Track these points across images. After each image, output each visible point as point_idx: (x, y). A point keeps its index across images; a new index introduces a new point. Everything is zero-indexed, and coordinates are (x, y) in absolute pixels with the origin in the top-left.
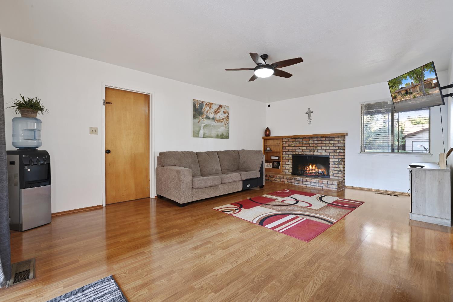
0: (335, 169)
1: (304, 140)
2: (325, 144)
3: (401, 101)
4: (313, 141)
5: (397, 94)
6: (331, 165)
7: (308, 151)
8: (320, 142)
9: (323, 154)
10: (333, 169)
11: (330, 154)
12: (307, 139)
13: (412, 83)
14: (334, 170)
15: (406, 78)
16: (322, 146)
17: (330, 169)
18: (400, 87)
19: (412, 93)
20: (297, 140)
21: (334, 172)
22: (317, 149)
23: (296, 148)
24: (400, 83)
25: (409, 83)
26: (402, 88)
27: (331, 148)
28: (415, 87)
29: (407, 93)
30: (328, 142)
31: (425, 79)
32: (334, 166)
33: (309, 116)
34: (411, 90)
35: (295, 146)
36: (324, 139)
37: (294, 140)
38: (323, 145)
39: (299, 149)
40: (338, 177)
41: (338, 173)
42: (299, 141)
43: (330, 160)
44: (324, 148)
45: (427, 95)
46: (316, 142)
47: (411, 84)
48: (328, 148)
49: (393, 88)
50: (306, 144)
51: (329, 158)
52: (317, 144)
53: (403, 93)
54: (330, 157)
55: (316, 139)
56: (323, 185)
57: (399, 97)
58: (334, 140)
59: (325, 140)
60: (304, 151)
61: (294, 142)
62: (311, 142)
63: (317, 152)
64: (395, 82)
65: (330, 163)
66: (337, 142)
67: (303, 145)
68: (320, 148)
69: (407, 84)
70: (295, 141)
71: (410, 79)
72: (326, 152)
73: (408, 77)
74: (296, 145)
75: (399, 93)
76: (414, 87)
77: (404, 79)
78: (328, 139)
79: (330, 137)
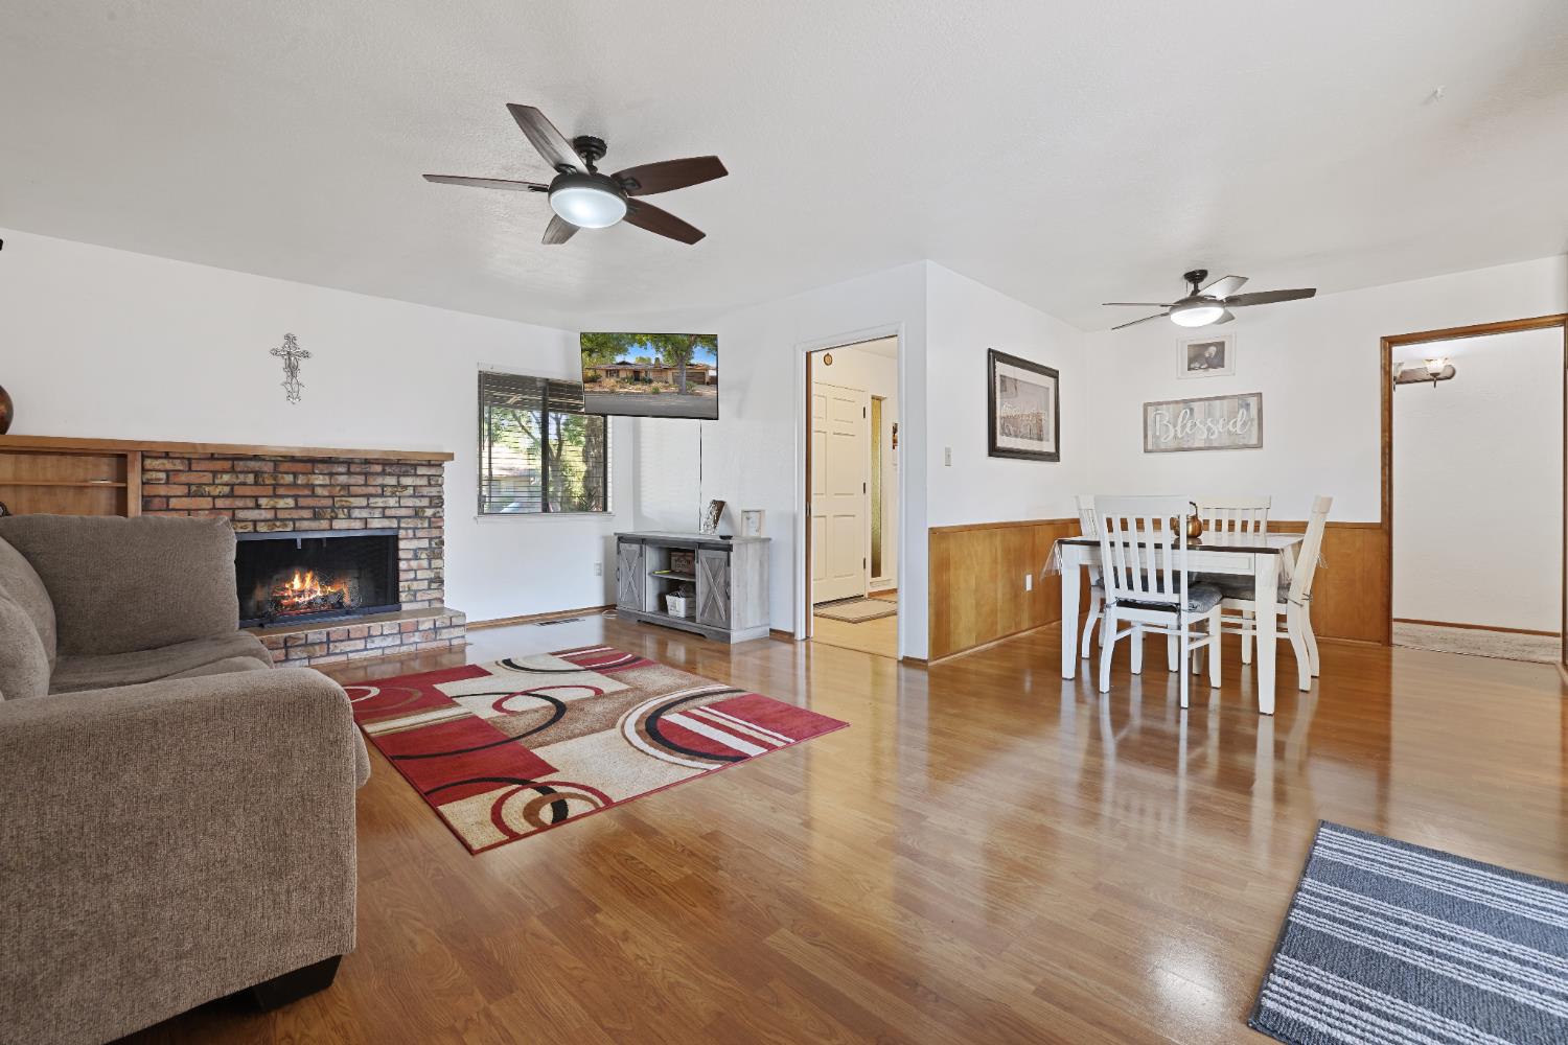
0: (420, 575)
1: (284, 467)
2: (383, 486)
3: (612, 392)
4: (331, 474)
5: (603, 374)
6: (403, 565)
7: (307, 514)
8: (360, 480)
9: (375, 524)
10: (411, 575)
11: (402, 525)
12: (299, 467)
13: (657, 359)
14: (415, 579)
15: (642, 344)
16: (368, 496)
17: (402, 576)
18: (619, 359)
19: (650, 381)
20: (240, 465)
21: (415, 586)
22: (350, 508)
23: (239, 503)
24: (622, 350)
25: (649, 359)
26: (623, 363)
27: (404, 502)
28: (661, 371)
29: (637, 377)
30: (392, 481)
31: (692, 362)
32: (414, 564)
33: (292, 370)
34: (651, 375)
35: (231, 495)
36: (378, 468)
37: (227, 465)
38: (371, 490)
39: (258, 507)
40: (429, 601)
41: (429, 589)
42: (257, 474)
43: (402, 544)
44: (380, 502)
45: (687, 394)
46: (343, 479)
47: (653, 362)
48: (392, 502)
49: (594, 355)
50: (294, 485)
51: (396, 539)
52: (347, 487)
53: (623, 375)
54: (402, 533)
55: (342, 469)
56: (417, 638)
57: (609, 382)
58: (416, 475)
59: (383, 473)
60: (281, 515)
61: (226, 478)
62: (319, 480)
63: (349, 517)
64: (605, 343)
65: (402, 555)
66: (424, 482)
67: (281, 491)
68: (363, 502)
69: (642, 359)
70: (233, 471)
71: (654, 350)
72: (384, 517)
73: (649, 344)
74: (239, 491)
75: (611, 373)
76: (660, 369)
77: (636, 345)
78: (395, 469)
79: (398, 463)
